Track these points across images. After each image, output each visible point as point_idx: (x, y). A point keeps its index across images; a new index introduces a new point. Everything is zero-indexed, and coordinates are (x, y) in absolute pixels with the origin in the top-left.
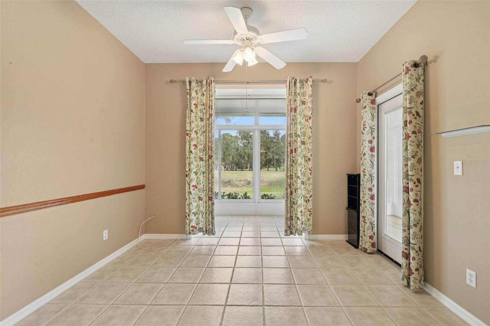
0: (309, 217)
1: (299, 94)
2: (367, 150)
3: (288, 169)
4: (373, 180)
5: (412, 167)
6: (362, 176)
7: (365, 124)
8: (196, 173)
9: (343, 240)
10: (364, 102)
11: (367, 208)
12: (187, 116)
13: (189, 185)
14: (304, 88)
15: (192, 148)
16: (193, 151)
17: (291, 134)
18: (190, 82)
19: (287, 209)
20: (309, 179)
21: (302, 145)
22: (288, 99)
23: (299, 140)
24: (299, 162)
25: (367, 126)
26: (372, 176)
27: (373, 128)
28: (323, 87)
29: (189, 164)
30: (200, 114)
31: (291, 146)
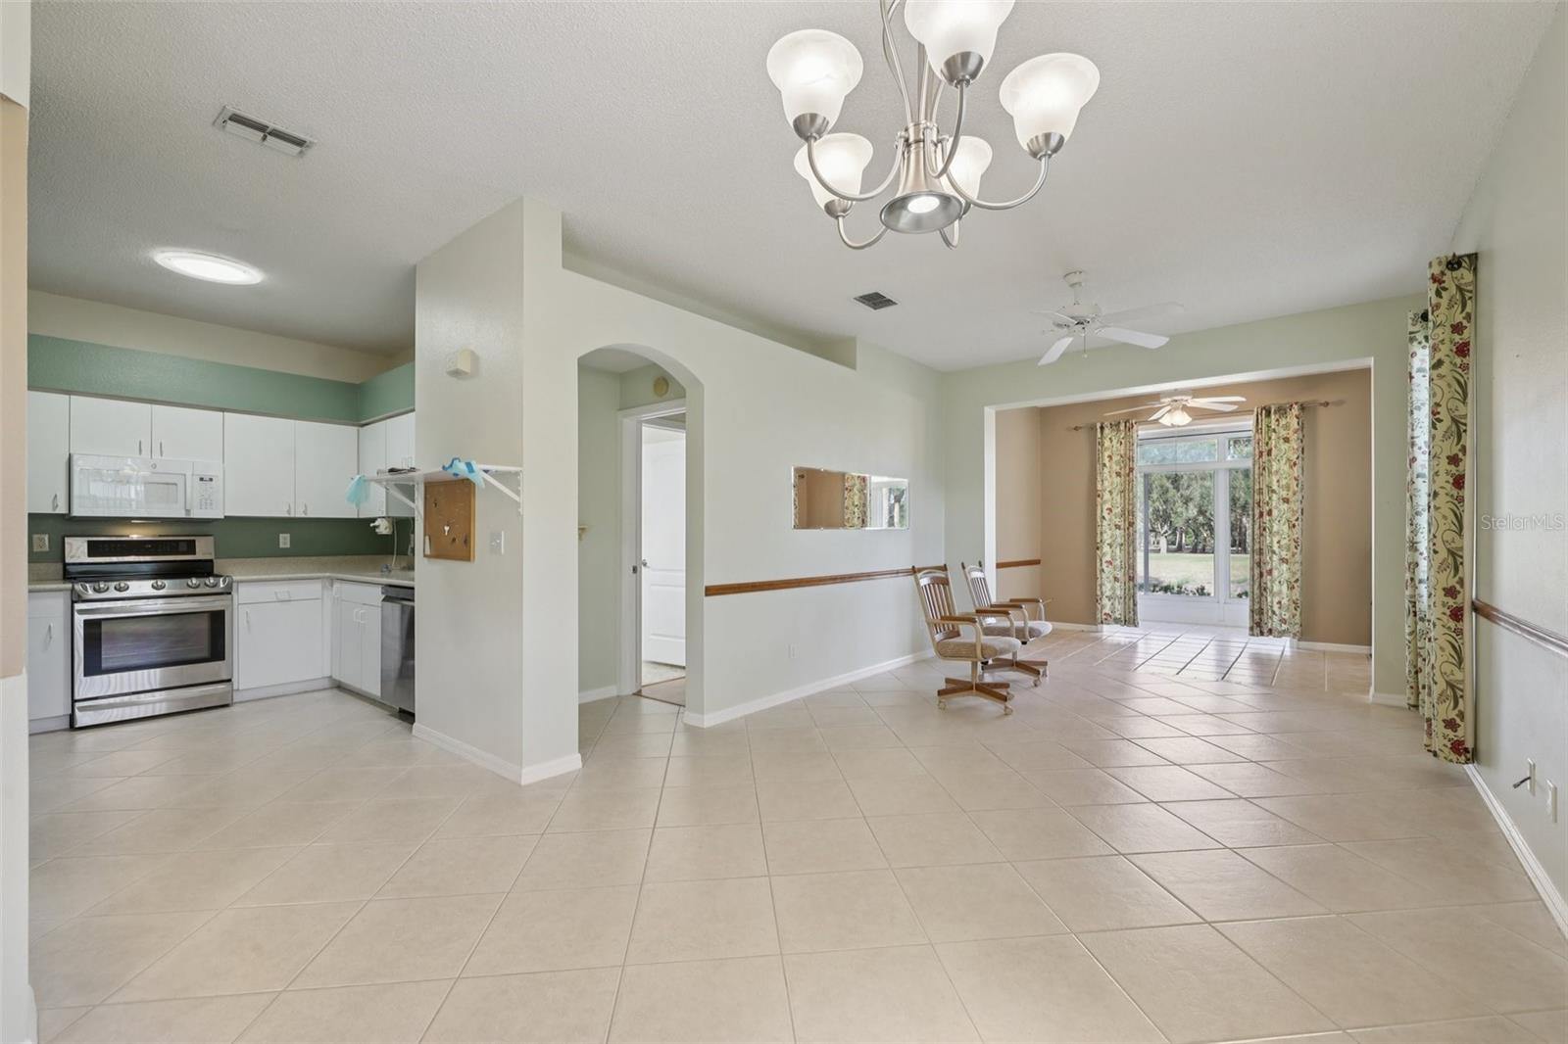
0: (1295, 612)
8: (1110, 545)
12: (1098, 471)
13: (1101, 560)
14: (1287, 419)
15: (1105, 513)
16: (1107, 517)
18: (1102, 428)
19: (1253, 597)
20: (1293, 555)
21: (1285, 504)
22: (1255, 437)
28: (1324, 415)
29: (1101, 533)
30: (1116, 468)
31: (1259, 506)
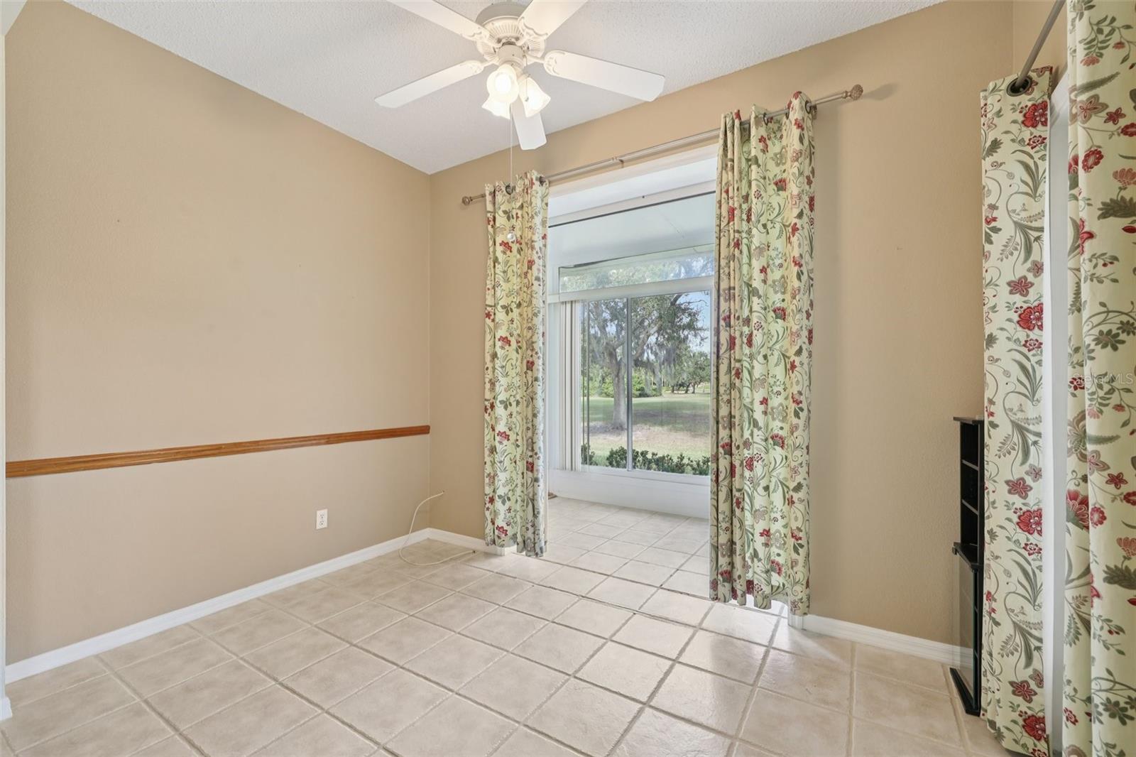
0: (795, 556)
3: (720, 398)
4: (1032, 449)
5: (1101, 393)
7: (995, 214)
9: (943, 665)
10: (992, 126)
11: (998, 560)
12: (489, 272)
13: (490, 429)
14: (781, 137)
16: (501, 352)
17: (730, 289)
19: (718, 520)
21: (778, 320)
22: (721, 183)
26: (1028, 431)
27: (1031, 228)
28: (853, 120)
29: (493, 383)
31: (729, 325)
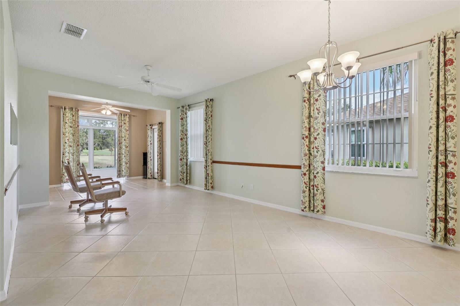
1: (123, 120)
2: (149, 144)
6: (148, 153)
20: (127, 155)
23: (123, 139)
24: (123, 148)
25: (149, 136)
30: (70, 124)
